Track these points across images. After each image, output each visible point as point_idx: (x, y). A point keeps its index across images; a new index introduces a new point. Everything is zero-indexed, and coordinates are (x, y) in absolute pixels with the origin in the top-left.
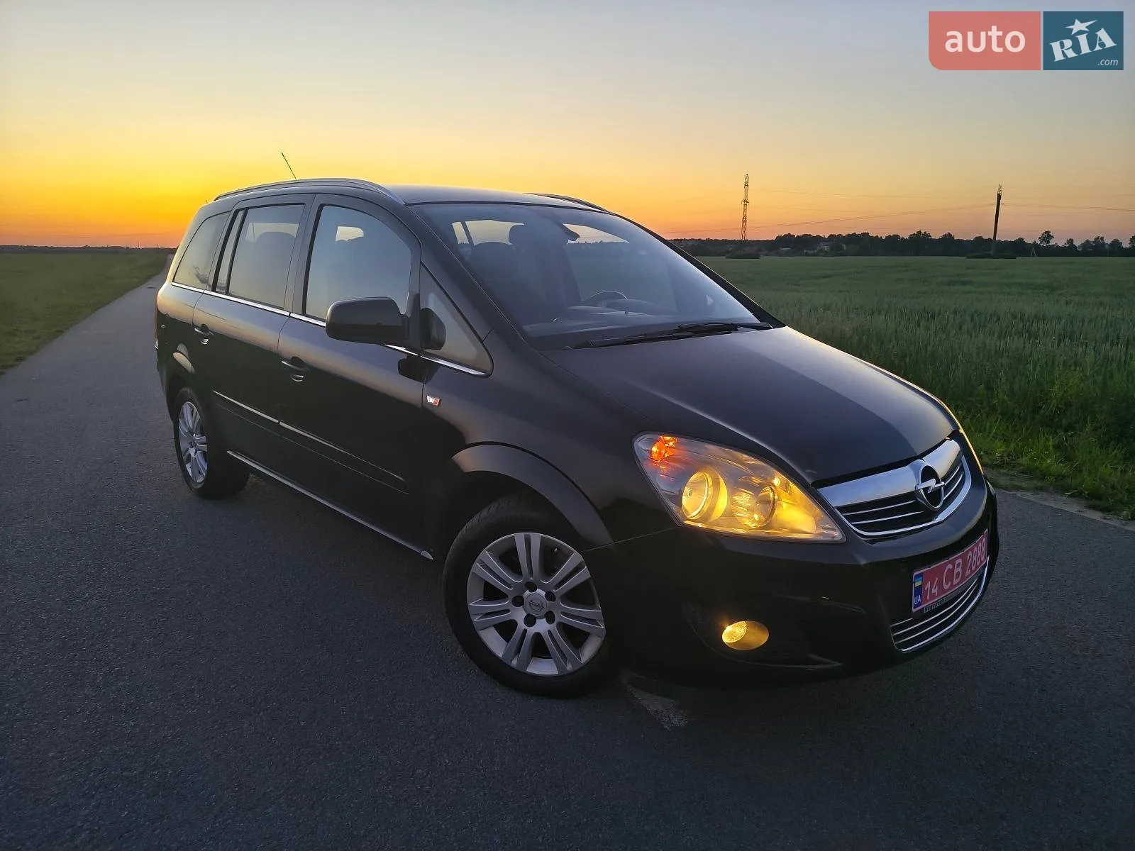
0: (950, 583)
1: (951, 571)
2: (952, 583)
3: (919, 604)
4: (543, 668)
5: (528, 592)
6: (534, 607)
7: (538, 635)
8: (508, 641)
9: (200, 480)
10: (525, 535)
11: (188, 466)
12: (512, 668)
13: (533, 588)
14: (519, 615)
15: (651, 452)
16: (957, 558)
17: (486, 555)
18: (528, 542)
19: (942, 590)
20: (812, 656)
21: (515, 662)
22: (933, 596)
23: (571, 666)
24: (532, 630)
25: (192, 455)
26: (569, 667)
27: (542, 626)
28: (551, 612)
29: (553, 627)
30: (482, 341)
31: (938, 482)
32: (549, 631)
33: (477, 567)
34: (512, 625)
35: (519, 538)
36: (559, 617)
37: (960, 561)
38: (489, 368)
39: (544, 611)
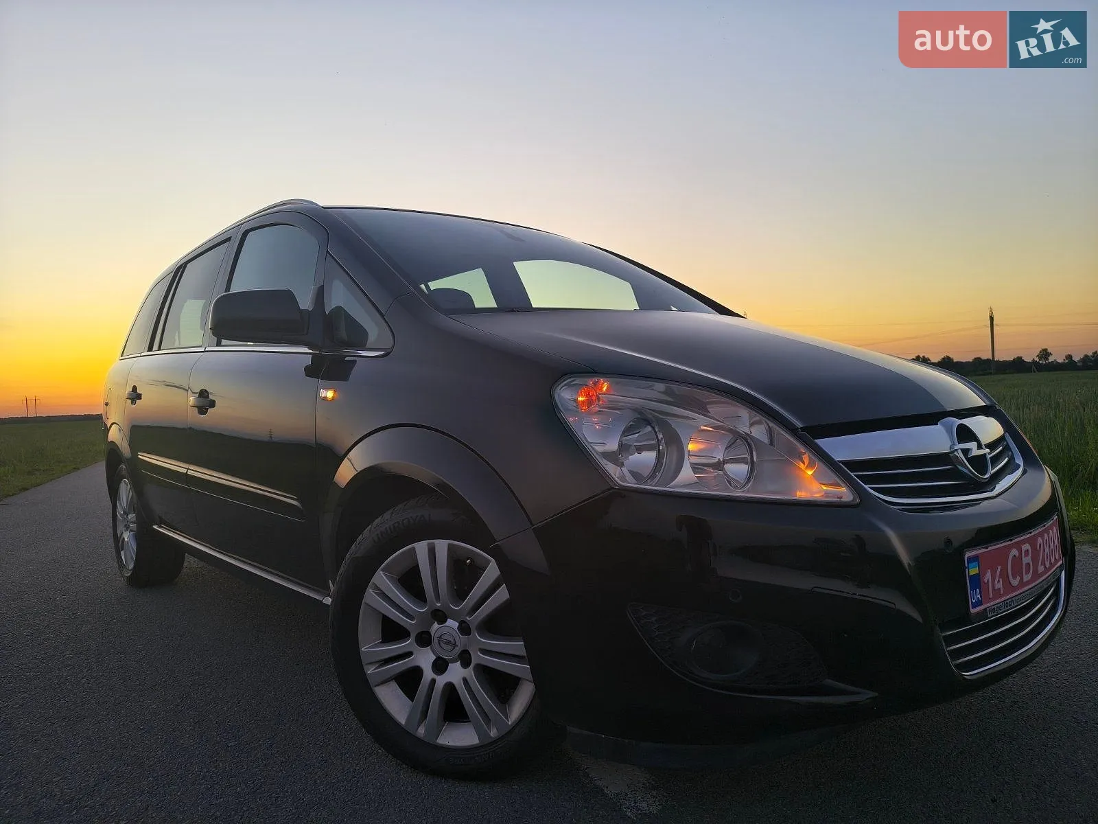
0: (1018, 578)
1: (1017, 561)
2: (1022, 578)
3: (979, 603)
4: (460, 737)
5: (436, 626)
6: (445, 646)
7: (450, 687)
8: (412, 697)
9: (131, 566)
10: (429, 544)
11: (122, 553)
12: (419, 739)
13: (442, 621)
14: (425, 659)
15: (576, 401)
16: (1023, 542)
17: (381, 578)
18: (432, 551)
19: (1009, 587)
20: (829, 682)
21: (421, 731)
22: (997, 593)
23: (495, 730)
24: (441, 681)
25: (126, 539)
26: (493, 733)
27: (456, 674)
28: (467, 651)
29: (469, 673)
30: (382, 316)
31: (980, 447)
32: (465, 680)
33: (370, 596)
34: (417, 672)
35: (421, 548)
36: (477, 658)
37: (1027, 547)
38: (388, 343)
39: (458, 650)
